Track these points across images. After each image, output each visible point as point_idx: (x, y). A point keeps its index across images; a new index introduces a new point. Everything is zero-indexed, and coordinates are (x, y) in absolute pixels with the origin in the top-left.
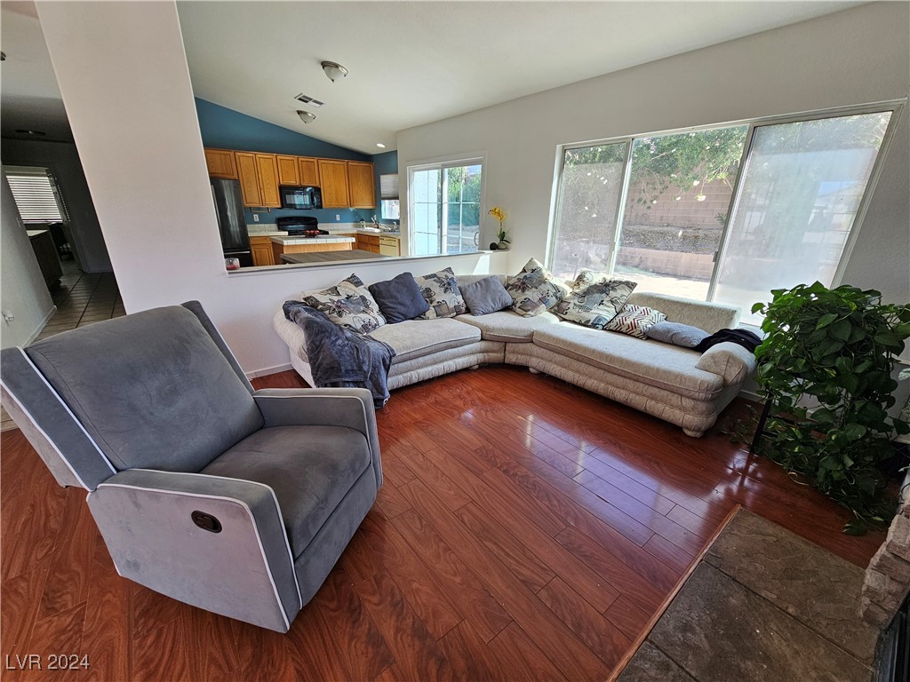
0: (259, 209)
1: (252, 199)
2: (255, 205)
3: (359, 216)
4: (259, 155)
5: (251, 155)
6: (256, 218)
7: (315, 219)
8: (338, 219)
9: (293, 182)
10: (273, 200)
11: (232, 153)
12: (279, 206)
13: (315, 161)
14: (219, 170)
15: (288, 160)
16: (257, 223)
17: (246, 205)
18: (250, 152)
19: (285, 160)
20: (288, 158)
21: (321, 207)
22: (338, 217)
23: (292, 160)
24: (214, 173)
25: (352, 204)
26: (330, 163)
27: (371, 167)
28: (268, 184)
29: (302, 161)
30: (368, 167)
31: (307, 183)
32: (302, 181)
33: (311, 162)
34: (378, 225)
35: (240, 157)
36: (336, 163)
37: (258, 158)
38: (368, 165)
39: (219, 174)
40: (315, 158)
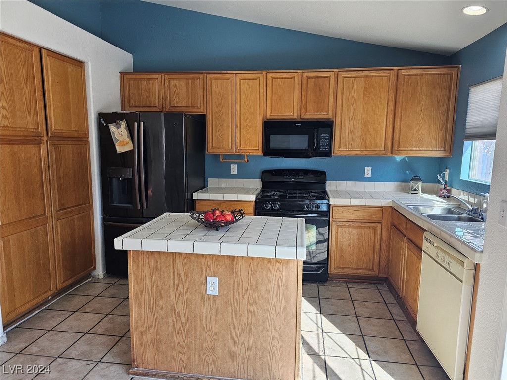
1: (221, 143)
4: (242, 75)
5: (229, 76)
6: (234, 169)
7: (324, 173)
8: (369, 176)
10: (252, 144)
12: (261, 153)
13: (333, 74)
14: (183, 103)
15: (285, 78)
16: (234, 176)
17: (211, 151)
18: (229, 72)
19: (280, 78)
20: (284, 75)
21: (328, 154)
22: (368, 172)
23: (291, 78)
24: (175, 107)
25: (395, 148)
26: (362, 77)
27: (451, 75)
28: (247, 119)
29: (308, 78)
30: (447, 74)
31: (311, 115)
32: (303, 112)
33: (325, 77)
34: (449, 191)
35: (213, 81)
36: (373, 73)
37: (238, 80)
38: (445, 71)
39: (182, 107)
40: (333, 70)
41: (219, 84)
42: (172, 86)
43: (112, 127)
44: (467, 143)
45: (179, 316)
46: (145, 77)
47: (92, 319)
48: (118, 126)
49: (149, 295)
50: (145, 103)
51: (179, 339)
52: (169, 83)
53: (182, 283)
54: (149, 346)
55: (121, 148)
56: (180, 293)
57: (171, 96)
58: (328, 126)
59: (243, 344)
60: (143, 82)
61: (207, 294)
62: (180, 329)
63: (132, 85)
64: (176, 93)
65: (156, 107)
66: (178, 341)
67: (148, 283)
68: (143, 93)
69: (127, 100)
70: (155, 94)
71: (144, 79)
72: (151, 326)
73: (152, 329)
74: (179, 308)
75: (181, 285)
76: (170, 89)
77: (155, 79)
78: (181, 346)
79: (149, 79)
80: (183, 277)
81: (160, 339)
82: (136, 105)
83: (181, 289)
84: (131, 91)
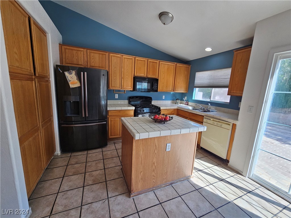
0: (119, 91)
1: (115, 85)
2: (117, 88)
3: (176, 97)
4: (125, 56)
5: (119, 56)
6: (117, 96)
7: (151, 98)
8: (164, 98)
9: (142, 75)
10: (128, 86)
11: (107, 54)
12: (132, 89)
13: (158, 62)
14: (97, 65)
15: (142, 60)
16: (117, 99)
17: (111, 88)
18: (119, 54)
19: (140, 60)
20: (142, 59)
21: (157, 91)
22: (164, 97)
23: (144, 61)
24: (93, 66)
25: (175, 90)
26: (166, 64)
27: (189, 67)
28: (127, 75)
29: (150, 62)
30: (188, 67)
31: (150, 76)
32: (148, 74)
33: (155, 63)
34: (188, 103)
35: (112, 57)
36: (170, 64)
37: (123, 59)
38: (188, 66)
39: (96, 67)
40: (158, 60)
41: (115, 58)
42: (91, 56)
43: (66, 74)
44: (194, 89)
45: (154, 163)
46: (76, 49)
47: (78, 178)
48: (70, 74)
49: (141, 158)
50: (75, 63)
51: (153, 173)
52: (90, 55)
53: (157, 149)
54: (140, 181)
55: (72, 85)
56: (156, 153)
57: (91, 61)
58: (156, 80)
59: (177, 167)
60: (74, 52)
61: (167, 151)
62: (154, 169)
63: (68, 52)
64: (93, 60)
65: (82, 65)
66: (152, 175)
67: (141, 152)
68: (74, 57)
69: (64, 60)
70: (82, 58)
71: (75, 50)
72: (141, 172)
73: (142, 173)
74: (155, 160)
75: (156, 150)
76: (90, 57)
77: (81, 51)
78: (154, 176)
79: (78, 50)
80: (157, 146)
81: (145, 176)
82: (70, 63)
83: (156, 152)
84: (67, 55)
